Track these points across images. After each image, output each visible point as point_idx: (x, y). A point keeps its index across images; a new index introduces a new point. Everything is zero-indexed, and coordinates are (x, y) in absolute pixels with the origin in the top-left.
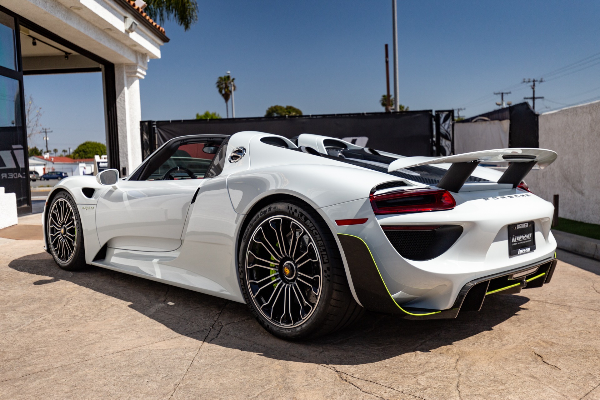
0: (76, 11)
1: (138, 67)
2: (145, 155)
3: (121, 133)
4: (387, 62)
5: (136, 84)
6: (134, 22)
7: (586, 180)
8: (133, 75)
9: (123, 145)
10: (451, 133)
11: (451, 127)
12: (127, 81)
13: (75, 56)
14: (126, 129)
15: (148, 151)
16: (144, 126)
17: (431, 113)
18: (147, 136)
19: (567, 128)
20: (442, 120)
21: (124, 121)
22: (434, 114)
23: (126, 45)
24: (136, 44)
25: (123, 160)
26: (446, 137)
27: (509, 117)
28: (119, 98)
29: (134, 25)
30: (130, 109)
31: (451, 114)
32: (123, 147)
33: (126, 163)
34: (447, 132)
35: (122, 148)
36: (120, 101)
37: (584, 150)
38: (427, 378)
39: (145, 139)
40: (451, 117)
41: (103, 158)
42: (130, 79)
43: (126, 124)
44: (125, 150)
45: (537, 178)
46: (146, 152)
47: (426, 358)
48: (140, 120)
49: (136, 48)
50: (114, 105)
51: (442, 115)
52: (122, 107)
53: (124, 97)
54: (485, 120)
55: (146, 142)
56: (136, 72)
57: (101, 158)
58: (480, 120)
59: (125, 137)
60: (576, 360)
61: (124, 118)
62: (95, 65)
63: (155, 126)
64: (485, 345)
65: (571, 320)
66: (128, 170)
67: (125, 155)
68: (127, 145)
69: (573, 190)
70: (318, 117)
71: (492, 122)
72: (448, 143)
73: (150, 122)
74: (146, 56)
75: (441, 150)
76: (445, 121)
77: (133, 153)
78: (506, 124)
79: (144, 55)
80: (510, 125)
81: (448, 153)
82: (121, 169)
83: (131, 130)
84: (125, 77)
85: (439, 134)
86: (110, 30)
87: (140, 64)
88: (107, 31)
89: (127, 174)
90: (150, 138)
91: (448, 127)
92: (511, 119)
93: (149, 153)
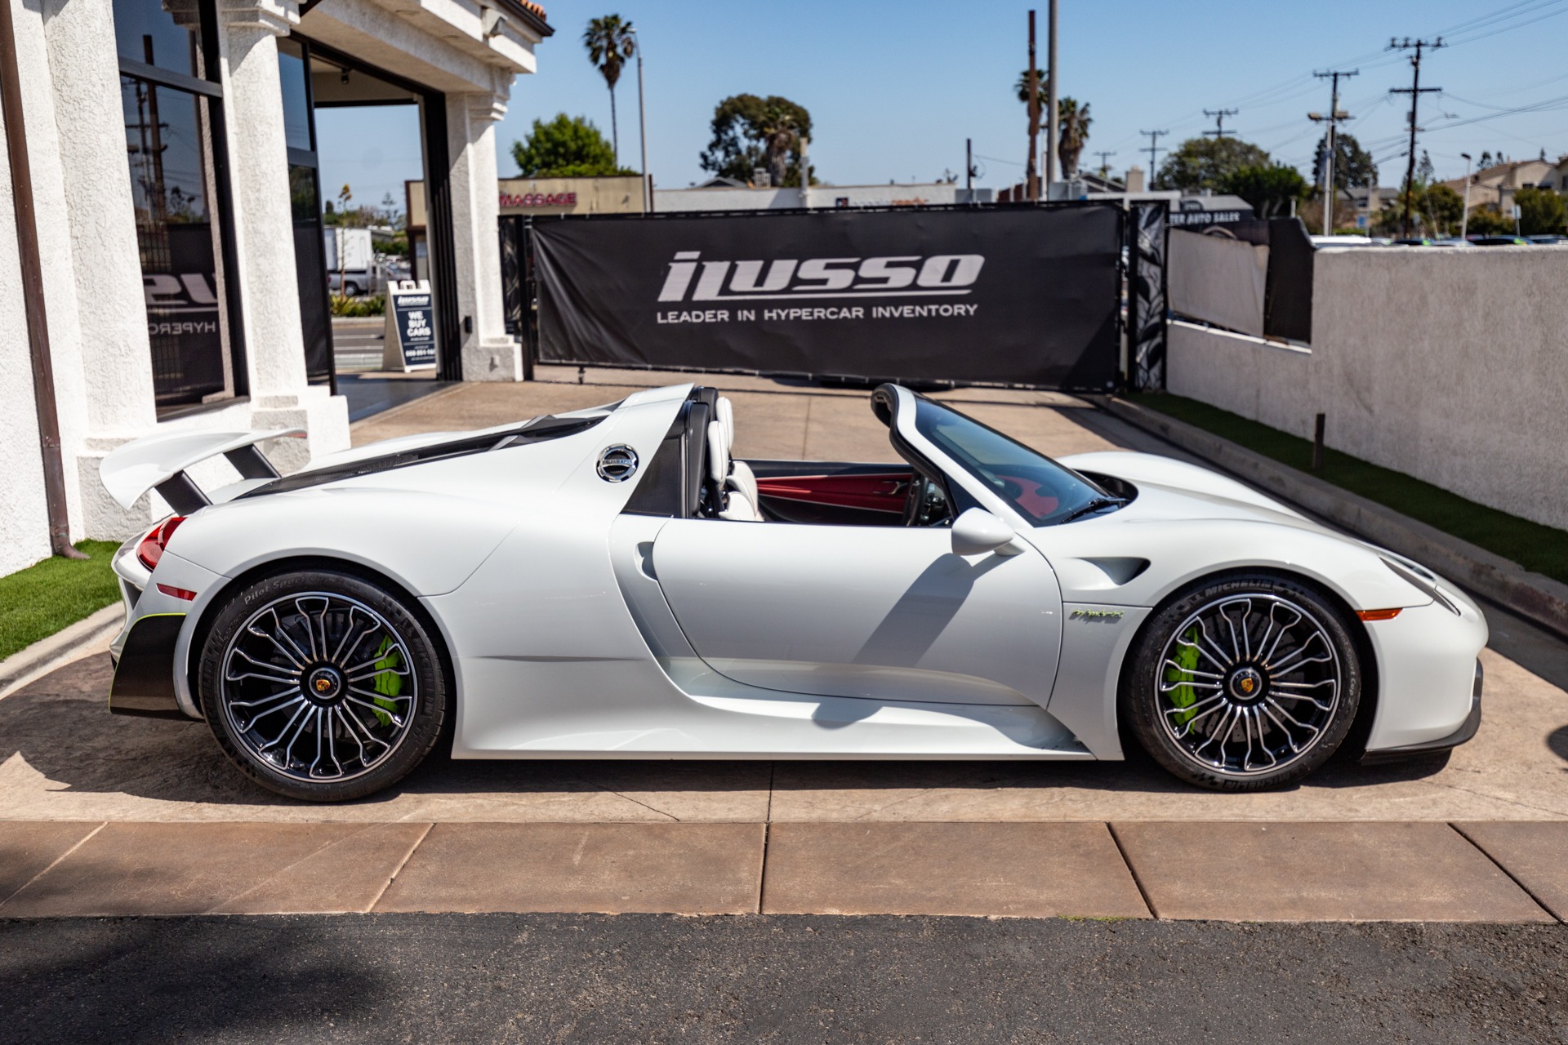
0: (406, 17)
1: (495, 99)
2: (508, 289)
3: (460, 242)
5: (489, 135)
6: (501, 19)
7: (1377, 388)
8: (484, 116)
10: (1162, 250)
11: (1162, 236)
12: (472, 129)
14: (471, 235)
15: (515, 280)
16: (506, 227)
17: (1120, 205)
18: (513, 248)
20: (1143, 222)
21: (467, 216)
22: (1127, 208)
23: (474, 58)
24: (495, 55)
25: (465, 300)
26: (1152, 259)
27: (1268, 241)
28: (456, 166)
29: (500, 24)
30: (479, 189)
31: (1164, 208)
33: (471, 306)
34: (1153, 247)
35: (462, 273)
36: (457, 174)
37: (1376, 333)
39: (509, 254)
40: (1162, 215)
41: (405, 288)
42: (476, 125)
43: (470, 223)
44: (469, 279)
45: (1306, 373)
46: (511, 281)
48: (498, 213)
49: (494, 61)
50: (446, 182)
51: (1144, 211)
52: (461, 186)
53: (466, 165)
54: (1228, 237)
55: (511, 259)
56: (491, 109)
57: (399, 287)
58: (1218, 234)
59: (469, 251)
62: (404, 94)
63: (530, 227)
66: (477, 323)
67: (469, 290)
68: (473, 268)
69: (1358, 403)
70: (878, 210)
71: (1240, 243)
72: (1155, 270)
73: (520, 218)
74: (511, 73)
75: (1139, 287)
76: (1149, 224)
77: (486, 286)
78: (1263, 252)
79: (505, 71)
80: (1270, 258)
81: (1153, 292)
82: (461, 319)
83: (481, 235)
84: (468, 121)
85: (1136, 253)
86: (456, 37)
87: (499, 92)
88: (449, 39)
89: (474, 329)
90: (520, 253)
91: (1157, 237)
92: (1270, 246)
93: (517, 285)
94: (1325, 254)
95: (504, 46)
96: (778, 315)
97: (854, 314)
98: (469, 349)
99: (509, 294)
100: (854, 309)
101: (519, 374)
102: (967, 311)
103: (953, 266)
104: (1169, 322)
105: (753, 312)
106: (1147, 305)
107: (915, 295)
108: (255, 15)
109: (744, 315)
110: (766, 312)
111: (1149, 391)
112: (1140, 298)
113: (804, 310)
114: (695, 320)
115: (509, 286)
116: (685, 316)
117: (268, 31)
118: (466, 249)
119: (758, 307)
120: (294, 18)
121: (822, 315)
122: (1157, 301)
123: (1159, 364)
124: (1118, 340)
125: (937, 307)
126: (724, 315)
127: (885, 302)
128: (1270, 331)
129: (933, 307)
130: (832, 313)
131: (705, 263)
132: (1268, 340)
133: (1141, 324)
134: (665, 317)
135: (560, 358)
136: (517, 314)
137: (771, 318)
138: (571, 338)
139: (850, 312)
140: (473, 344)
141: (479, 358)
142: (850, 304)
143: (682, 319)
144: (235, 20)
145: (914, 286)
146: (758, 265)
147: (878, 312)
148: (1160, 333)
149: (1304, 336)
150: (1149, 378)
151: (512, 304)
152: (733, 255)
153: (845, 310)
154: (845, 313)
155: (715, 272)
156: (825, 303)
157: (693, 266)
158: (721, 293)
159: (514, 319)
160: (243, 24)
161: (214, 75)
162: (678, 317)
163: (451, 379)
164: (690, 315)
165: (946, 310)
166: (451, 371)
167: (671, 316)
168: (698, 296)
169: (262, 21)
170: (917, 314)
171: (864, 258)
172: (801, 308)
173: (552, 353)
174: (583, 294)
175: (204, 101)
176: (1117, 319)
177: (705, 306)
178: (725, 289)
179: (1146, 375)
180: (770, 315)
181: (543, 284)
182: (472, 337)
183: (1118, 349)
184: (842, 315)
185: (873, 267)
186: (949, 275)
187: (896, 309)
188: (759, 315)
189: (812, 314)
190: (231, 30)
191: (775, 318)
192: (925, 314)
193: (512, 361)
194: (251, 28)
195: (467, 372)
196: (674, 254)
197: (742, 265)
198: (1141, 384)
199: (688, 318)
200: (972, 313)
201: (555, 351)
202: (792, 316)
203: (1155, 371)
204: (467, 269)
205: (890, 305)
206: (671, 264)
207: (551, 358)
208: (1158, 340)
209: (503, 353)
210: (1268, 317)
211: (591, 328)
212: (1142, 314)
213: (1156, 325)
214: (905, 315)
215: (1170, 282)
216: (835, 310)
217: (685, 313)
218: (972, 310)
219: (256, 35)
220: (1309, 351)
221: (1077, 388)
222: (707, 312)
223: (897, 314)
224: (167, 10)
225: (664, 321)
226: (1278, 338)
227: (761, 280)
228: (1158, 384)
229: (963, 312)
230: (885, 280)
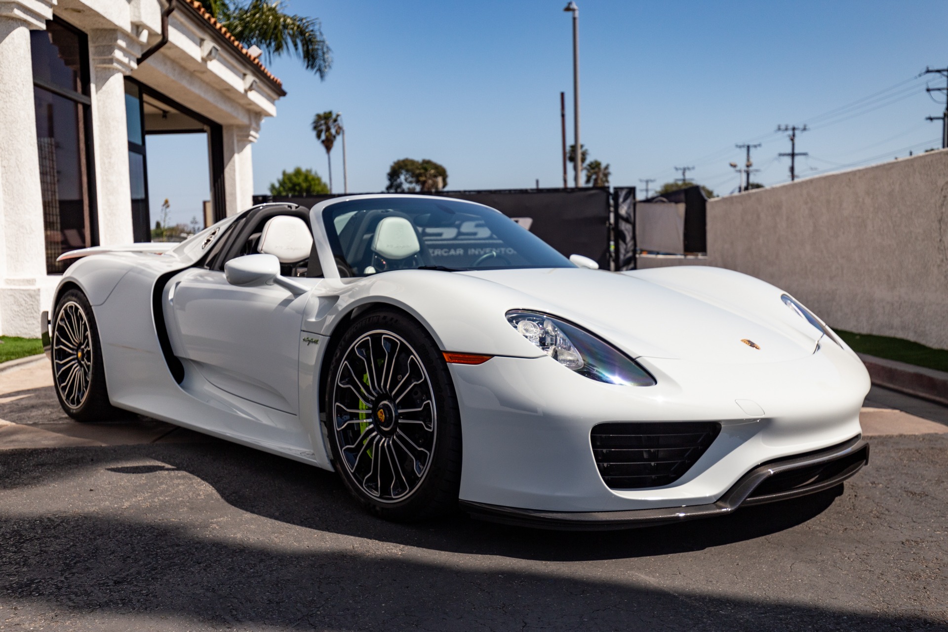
0: (199, 75)
1: (251, 129)
3: (230, 210)
4: (563, 116)
5: (248, 149)
6: (254, 81)
8: (245, 139)
10: (632, 215)
11: (632, 207)
12: (238, 146)
13: (174, 114)
14: (236, 206)
16: (257, 202)
17: (608, 190)
20: (621, 200)
21: (234, 195)
22: (612, 191)
23: (239, 104)
24: (252, 103)
26: (627, 220)
27: (685, 200)
28: (228, 166)
29: (254, 84)
30: (241, 180)
31: (632, 192)
34: (627, 213)
36: (229, 171)
37: (737, 240)
40: (632, 196)
42: (241, 144)
43: (236, 199)
49: (251, 107)
50: (222, 176)
51: (621, 193)
52: (231, 178)
53: (234, 166)
54: (663, 202)
56: (249, 135)
58: (660, 202)
61: (234, 192)
62: (198, 125)
71: (670, 204)
72: (629, 226)
73: (264, 197)
74: (261, 115)
75: (620, 236)
76: (625, 200)
78: (682, 207)
79: (257, 114)
80: (686, 209)
81: (628, 238)
84: (235, 141)
85: (618, 216)
86: (228, 90)
87: (254, 125)
88: (225, 92)
91: (629, 208)
92: (687, 203)
94: (712, 203)
95: (255, 97)
97: (458, 252)
100: (458, 250)
104: (637, 256)
106: (625, 246)
108: (111, 61)
112: (621, 242)
117: (118, 71)
120: (134, 65)
121: (439, 252)
122: (630, 244)
125: (505, 249)
127: (475, 246)
132: (686, 255)
133: (622, 257)
139: (456, 251)
142: (455, 247)
144: (100, 63)
145: (491, 237)
147: (472, 251)
148: (633, 262)
149: (704, 250)
153: (453, 249)
154: (452, 252)
156: (441, 247)
160: (105, 65)
161: (87, 92)
165: (510, 251)
169: (115, 65)
175: (80, 107)
176: (608, 254)
185: (468, 227)
187: (482, 249)
189: (434, 252)
190: (97, 69)
194: (109, 68)
205: (478, 248)
208: (632, 266)
210: (685, 243)
212: (622, 251)
213: (630, 258)
215: (637, 232)
216: (447, 250)
219: (111, 72)
220: (706, 257)
224: (61, 57)
226: (691, 253)
230: (475, 234)
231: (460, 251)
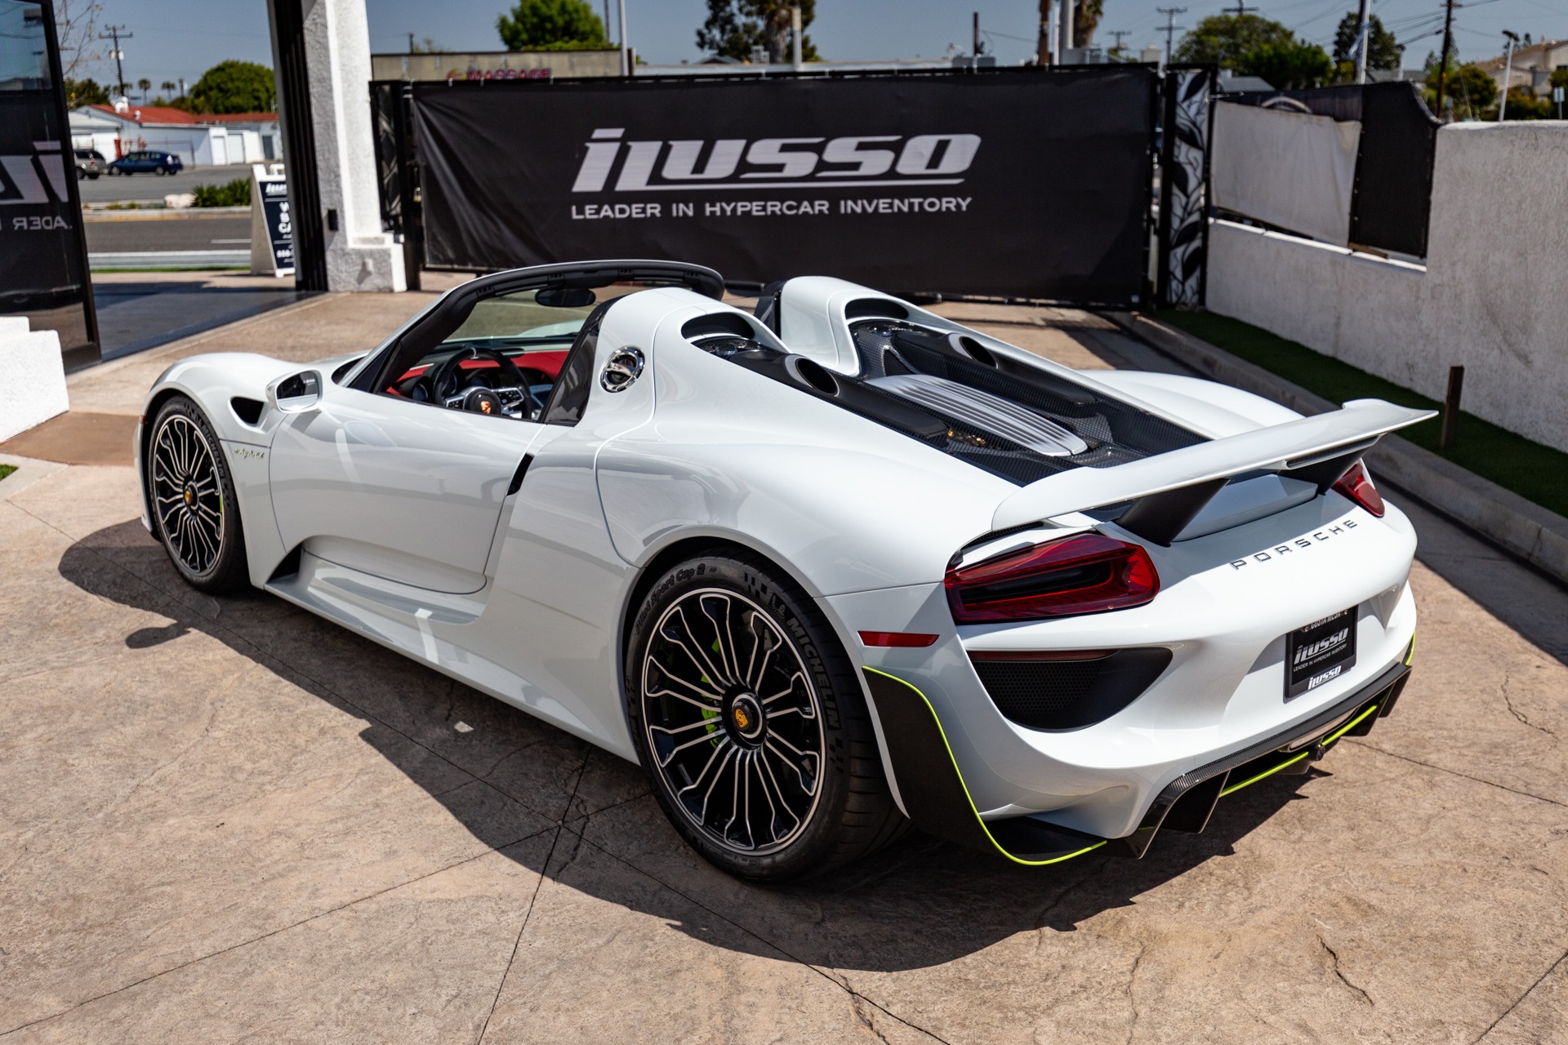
2: (385, 175)
3: (319, 115)
7: (1540, 329)
9: (326, 148)
10: (1205, 129)
11: (1205, 111)
14: (333, 106)
15: (392, 164)
16: (380, 96)
17: (1154, 71)
18: (389, 124)
19: (1509, 179)
20: (1182, 91)
21: (326, 81)
22: (1161, 72)
25: (329, 188)
26: (1191, 140)
27: (1360, 116)
28: (311, 17)
30: (342, 47)
31: (1209, 75)
32: (327, 155)
33: (336, 196)
34: (1194, 124)
35: (324, 155)
36: (312, 27)
37: (1544, 249)
38: (1058, 1023)
39: (385, 131)
40: (1207, 84)
41: (276, 172)
43: (331, 90)
44: (332, 162)
45: (1418, 298)
46: (389, 165)
47: (1063, 951)
48: (370, 78)
50: (299, 36)
51: (1184, 78)
52: (319, 42)
53: (324, 16)
54: (1298, 110)
55: (387, 138)
58: (1283, 107)
59: (331, 126)
60: (1416, 970)
61: (325, 74)
64: (1208, 907)
65: (1430, 818)
66: (343, 217)
67: (332, 176)
68: (337, 148)
69: (1505, 348)
70: (847, 77)
71: (1315, 118)
72: (1196, 155)
73: (397, 85)
75: (1175, 176)
76: (1190, 94)
77: (355, 171)
78: (1351, 131)
80: (1362, 137)
81: (1193, 182)
82: (324, 213)
83: (347, 107)
85: (1174, 132)
89: (340, 226)
90: (397, 131)
91: (1199, 111)
92: (1363, 121)
93: (395, 170)
96: (723, 210)
97: (817, 208)
98: (334, 251)
99: (386, 181)
100: (817, 203)
101: (399, 281)
102: (958, 206)
103: (941, 148)
104: (1211, 220)
105: (691, 205)
106: (1184, 199)
107: (893, 185)
109: (680, 209)
110: (707, 205)
111: (1184, 308)
112: (1176, 190)
113: (755, 204)
114: (618, 216)
115: (386, 171)
116: (606, 211)
118: (327, 124)
119: (699, 199)
121: (777, 210)
122: (1197, 194)
123: (1197, 273)
124: (1147, 243)
125: (921, 200)
126: (655, 209)
127: (855, 194)
128: (1357, 238)
129: (916, 201)
130: (790, 208)
131: (630, 143)
132: (1354, 250)
133: (1176, 223)
134: (581, 211)
135: (451, 262)
136: (396, 207)
137: (713, 213)
138: (465, 237)
139: (812, 207)
140: (339, 246)
141: (347, 263)
142: (812, 195)
143: (603, 214)
145: (892, 173)
146: (696, 146)
147: (847, 206)
148: (1200, 235)
149: (1417, 247)
150: (1184, 291)
151: (390, 195)
152: (666, 133)
153: (806, 203)
154: (805, 207)
155: (643, 154)
156: (780, 195)
157: (616, 146)
158: (650, 183)
159: (394, 213)
162: (598, 211)
163: (314, 289)
164: (613, 210)
165: (932, 205)
166: (313, 280)
167: (589, 210)
168: (622, 185)
170: (896, 210)
171: (829, 138)
172: (751, 201)
173: (441, 257)
174: (480, 184)
176: (1145, 217)
177: (631, 197)
178: (656, 176)
179: (1180, 286)
180: (713, 209)
181: (428, 168)
182: (337, 237)
183: (1146, 254)
184: (802, 210)
185: (841, 149)
186: (936, 159)
187: (870, 204)
188: (699, 210)
189: (764, 208)
191: (718, 213)
192: (905, 209)
193: (389, 265)
195: (333, 280)
196: (592, 132)
197: (677, 146)
198: (1174, 298)
199: (610, 213)
200: (964, 208)
201: (443, 253)
202: (739, 211)
203: (1192, 282)
204: (329, 151)
205: (862, 199)
206: (588, 144)
207: (441, 263)
208: (1197, 243)
209: (377, 256)
210: (1356, 219)
211: (488, 222)
212: (1178, 210)
213: (1195, 224)
214: (881, 210)
215: (1214, 170)
216: (793, 203)
217: (606, 207)
218: (964, 205)
220: (1423, 269)
221: (1094, 304)
222: (634, 206)
223: (870, 210)
225: (581, 217)
226: (1372, 248)
227: (700, 165)
228: (1195, 299)
229: (952, 207)
230: (856, 166)
231: (822, 206)
